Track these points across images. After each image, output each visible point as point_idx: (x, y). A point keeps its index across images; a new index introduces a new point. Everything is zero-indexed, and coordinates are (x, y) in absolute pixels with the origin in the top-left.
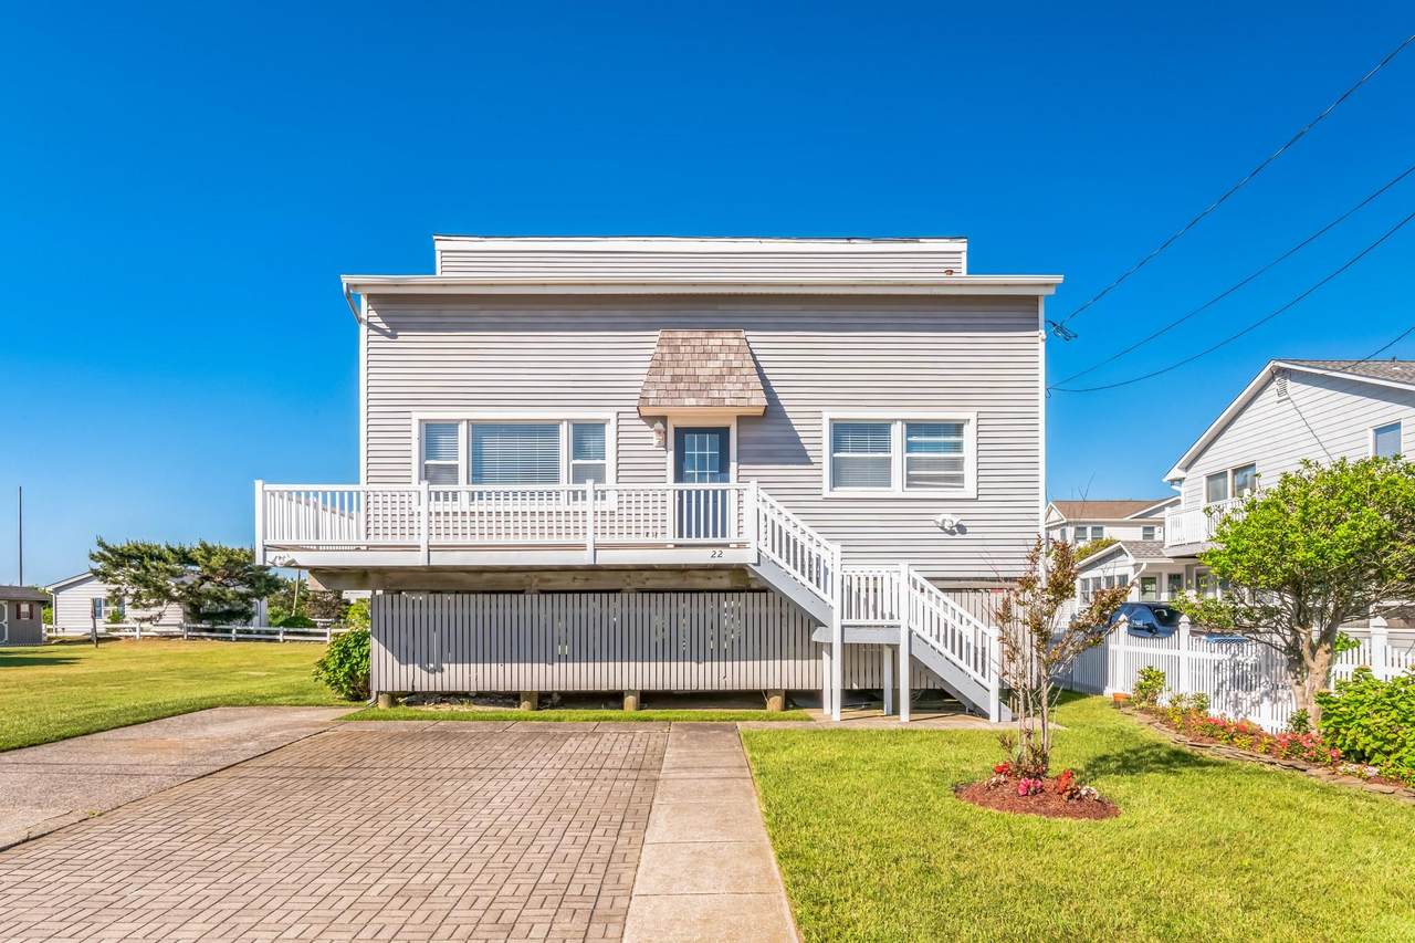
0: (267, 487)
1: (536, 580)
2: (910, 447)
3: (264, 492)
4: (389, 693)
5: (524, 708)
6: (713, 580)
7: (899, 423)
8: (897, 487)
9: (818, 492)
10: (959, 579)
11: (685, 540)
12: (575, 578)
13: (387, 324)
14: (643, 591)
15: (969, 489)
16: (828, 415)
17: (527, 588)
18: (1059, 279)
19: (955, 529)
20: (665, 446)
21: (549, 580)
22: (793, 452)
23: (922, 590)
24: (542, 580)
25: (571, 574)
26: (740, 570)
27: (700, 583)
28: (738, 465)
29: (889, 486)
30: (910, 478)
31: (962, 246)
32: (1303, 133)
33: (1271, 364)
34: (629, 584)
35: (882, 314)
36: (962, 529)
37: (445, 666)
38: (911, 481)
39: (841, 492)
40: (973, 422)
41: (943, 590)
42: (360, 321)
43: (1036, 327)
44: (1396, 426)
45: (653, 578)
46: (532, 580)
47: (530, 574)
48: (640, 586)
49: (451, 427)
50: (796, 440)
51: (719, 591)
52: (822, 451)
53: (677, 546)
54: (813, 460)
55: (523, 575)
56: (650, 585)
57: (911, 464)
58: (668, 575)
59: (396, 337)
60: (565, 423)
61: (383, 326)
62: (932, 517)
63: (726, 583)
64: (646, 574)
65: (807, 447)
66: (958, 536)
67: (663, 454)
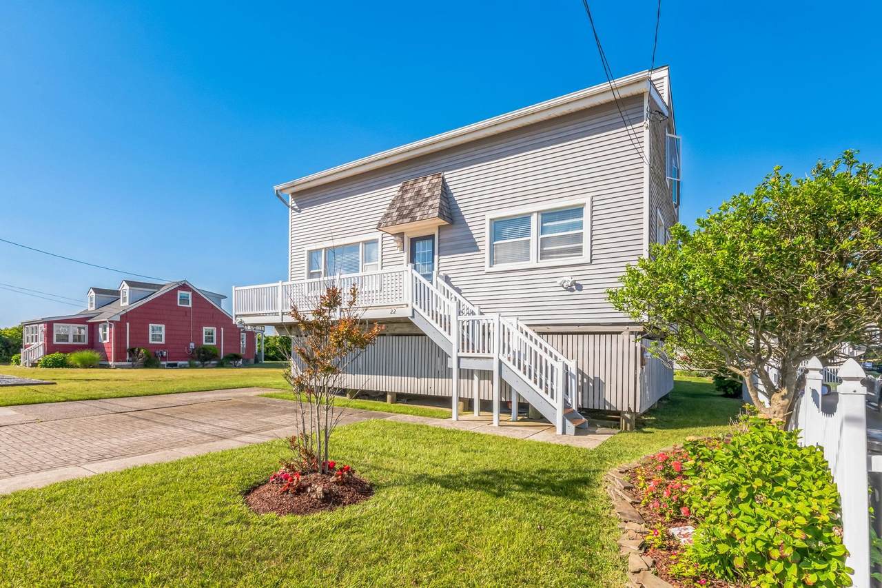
0: (237, 289)
2: (543, 230)
3: (235, 291)
5: (347, 397)
7: (536, 214)
8: (534, 260)
9: (482, 269)
10: (579, 325)
13: (297, 205)
14: (393, 335)
15: (585, 256)
16: (489, 216)
19: (574, 287)
20: (404, 250)
22: (469, 244)
23: (526, 333)
28: (439, 256)
29: (528, 259)
30: (542, 253)
34: (388, 331)
36: (580, 287)
38: (544, 255)
39: (497, 267)
40: (589, 205)
41: (539, 333)
42: (289, 207)
43: (641, 119)
48: (393, 332)
49: (318, 253)
50: (470, 236)
52: (485, 241)
54: (480, 248)
56: (397, 331)
57: (543, 242)
59: (301, 211)
60: (361, 244)
61: (296, 207)
62: (556, 280)
65: (477, 240)
66: (577, 292)
67: (403, 254)
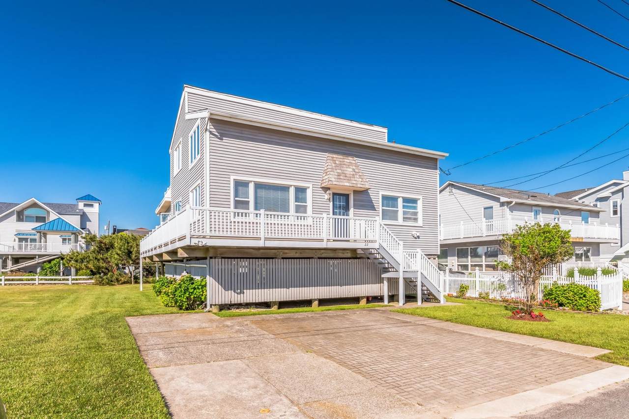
1: (281, 253)
2: (404, 207)
4: (219, 305)
5: (274, 308)
6: (345, 254)
7: (401, 198)
8: (400, 221)
11: (337, 238)
12: (296, 253)
13: (218, 133)
15: (420, 222)
16: (382, 193)
17: (278, 256)
18: (447, 155)
19: (417, 237)
20: (329, 200)
21: (286, 253)
22: (371, 206)
24: (284, 253)
25: (295, 251)
26: (354, 251)
27: (341, 255)
28: (354, 209)
29: (397, 220)
30: (404, 218)
31: (386, 130)
32: (545, 133)
33: (448, 182)
34: (316, 255)
35: (396, 158)
36: (419, 237)
37: (245, 291)
39: (385, 222)
40: (421, 200)
43: (436, 169)
44: (492, 207)
45: (325, 253)
46: (280, 253)
47: (279, 250)
48: (320, 256)
49: (246, 184)
50: (371, 201)
51: (347, 258)
52: (380, 207)
53: (334, 240)
54: (377, 209)
55: (276, 251)
56: (323, 256)
57: (404, 213)
58: (329, 251)
59: (223, 140)
60: (293, 187)
62: (410, 232)
63: (349, 255)
64: (322, 251)
65: (375, 204)
67: (329, 203)
